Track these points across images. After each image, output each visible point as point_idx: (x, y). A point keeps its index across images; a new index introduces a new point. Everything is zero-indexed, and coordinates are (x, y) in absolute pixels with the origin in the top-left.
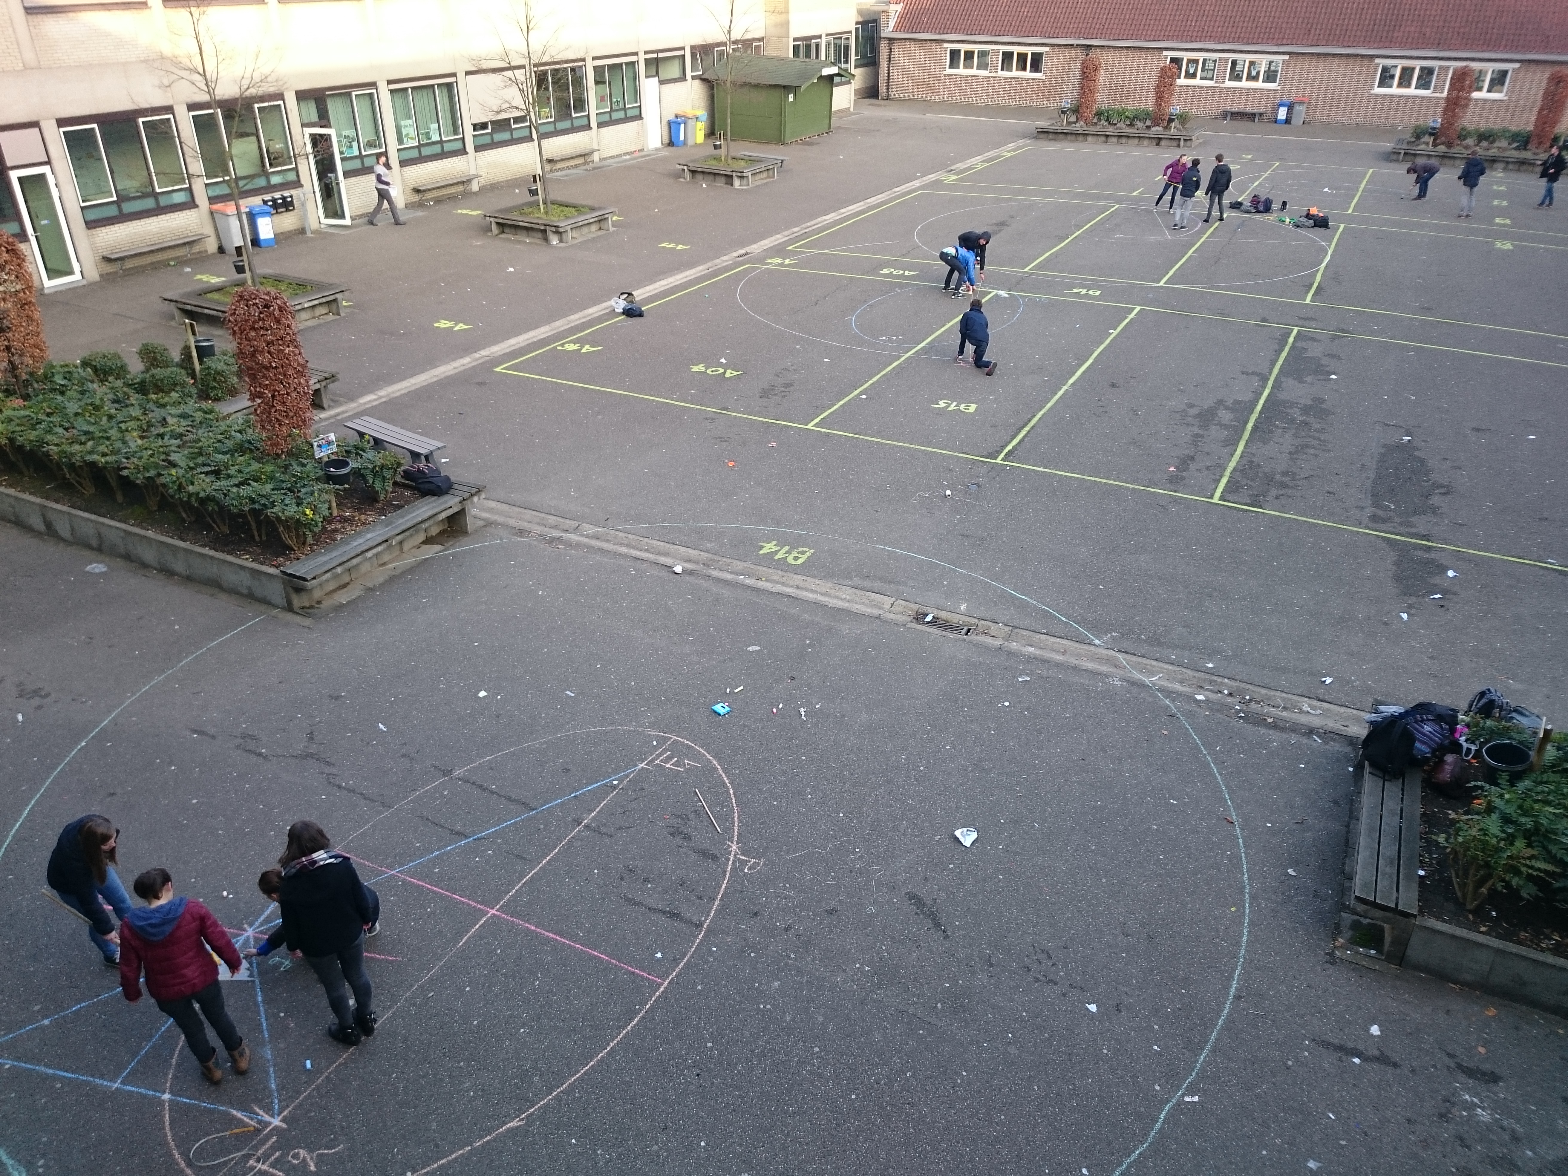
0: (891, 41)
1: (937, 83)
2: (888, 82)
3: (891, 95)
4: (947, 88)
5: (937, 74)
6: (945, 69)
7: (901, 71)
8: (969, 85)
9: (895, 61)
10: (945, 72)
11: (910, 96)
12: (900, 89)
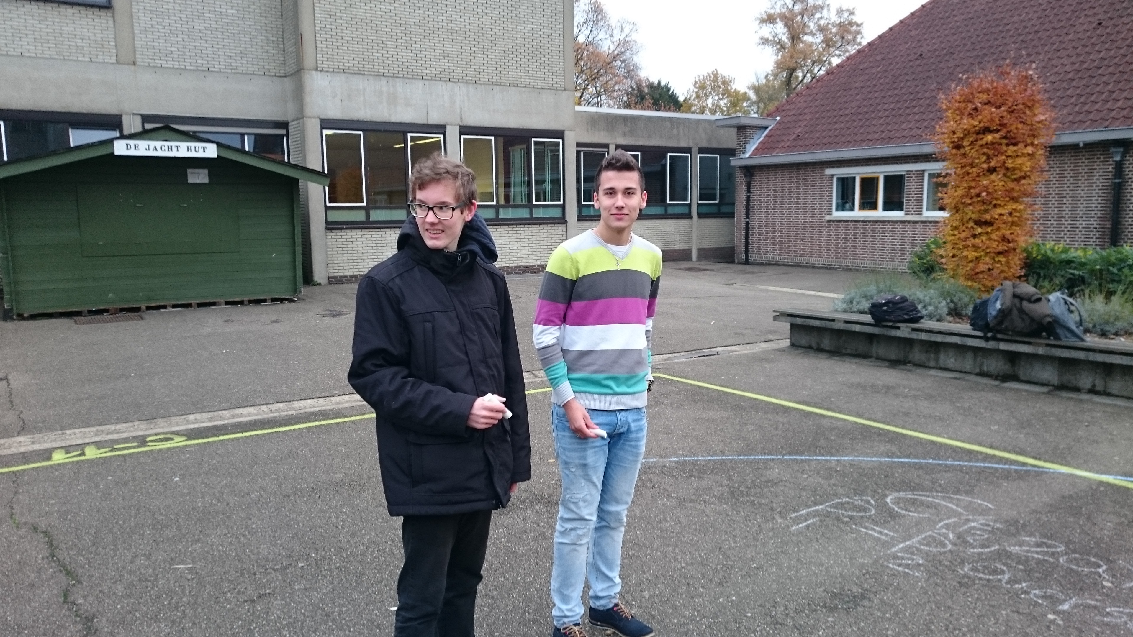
0: (749, 171)
1: (816, 237)
2: (747, 237)
3: (752, 257)
4: (833, 243)
5: (816, 221)
6: (830, 213)
7: (764, 219)
8: (869, 239)
9: (755, 203)
10: (828, 218)
11: (777, 258)
12: (763, 247)
